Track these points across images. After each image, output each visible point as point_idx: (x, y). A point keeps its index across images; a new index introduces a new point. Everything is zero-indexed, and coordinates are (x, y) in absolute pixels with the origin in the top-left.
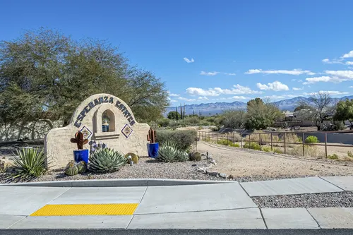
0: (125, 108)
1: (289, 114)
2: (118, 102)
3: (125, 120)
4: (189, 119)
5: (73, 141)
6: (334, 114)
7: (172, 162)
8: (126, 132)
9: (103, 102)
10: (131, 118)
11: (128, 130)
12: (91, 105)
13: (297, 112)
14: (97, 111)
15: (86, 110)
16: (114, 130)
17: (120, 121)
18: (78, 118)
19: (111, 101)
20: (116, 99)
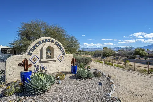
0: (60, 46)
1: (116, 52)
2: (56, 42)
3: (60, 52)
4: (84, 52)
5: (20, 65)
6: (134, 53)
7: (85, 79)
8: (60, 59)
9: (47, 42)
10: (63, 51)
11: (61, 58)
12: (40, 43)
13: (119, 52)
14: (43, 46)
15: (36, 45)
16: (53, 58)
17: (57, 52)
18: (31, 50)
19: (53, 41)
20: (55, 41)
